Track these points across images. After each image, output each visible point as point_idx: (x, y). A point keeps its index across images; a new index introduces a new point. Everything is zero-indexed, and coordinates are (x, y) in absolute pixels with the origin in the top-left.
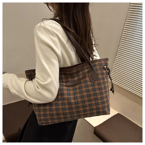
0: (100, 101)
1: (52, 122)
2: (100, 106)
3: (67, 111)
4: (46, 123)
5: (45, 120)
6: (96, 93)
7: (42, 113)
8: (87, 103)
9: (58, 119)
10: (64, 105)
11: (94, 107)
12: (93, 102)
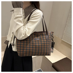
0: (48, 49)
1: (26, 55)
2: (48, 51)
3: (34, 51)
4: (22, 55)
5: (23, 54)
6: (47, 45)
7: (22, 50)
8: (43, 49)
9: (29, 54)
10: (33, 48)
11: (45, 51)
12: (46, 49)
